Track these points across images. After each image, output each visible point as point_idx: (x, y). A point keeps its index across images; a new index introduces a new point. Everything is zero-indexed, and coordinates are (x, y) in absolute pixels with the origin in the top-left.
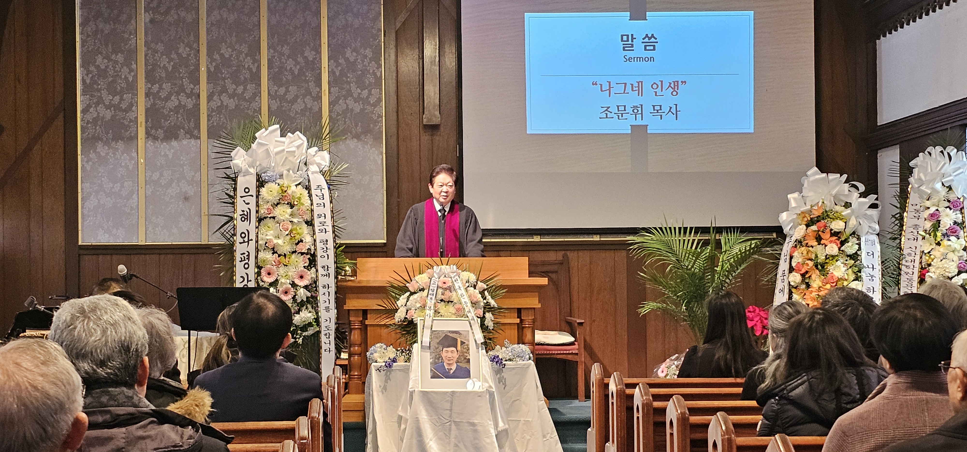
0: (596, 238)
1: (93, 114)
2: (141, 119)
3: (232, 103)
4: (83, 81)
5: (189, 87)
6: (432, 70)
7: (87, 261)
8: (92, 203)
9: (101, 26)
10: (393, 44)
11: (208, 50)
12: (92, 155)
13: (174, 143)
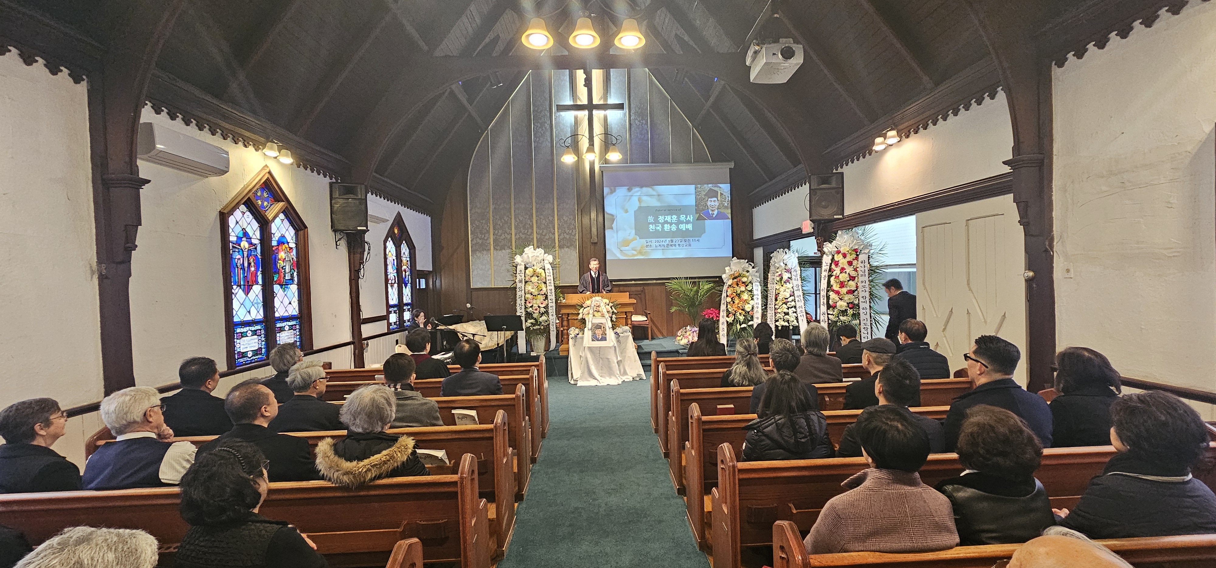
0: (655, 282)
1: (475, 242)
2: (492, 243)
3: (523, 236)
4: (471, 230)
5: (508, 231)
6: (594, 223)
7: (474, 293)
8: (475, 273)
9: (477, 210)
10: (580, 213)
11: (515, 217)
12: (475, 256)
13: (503, 251)
